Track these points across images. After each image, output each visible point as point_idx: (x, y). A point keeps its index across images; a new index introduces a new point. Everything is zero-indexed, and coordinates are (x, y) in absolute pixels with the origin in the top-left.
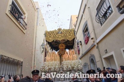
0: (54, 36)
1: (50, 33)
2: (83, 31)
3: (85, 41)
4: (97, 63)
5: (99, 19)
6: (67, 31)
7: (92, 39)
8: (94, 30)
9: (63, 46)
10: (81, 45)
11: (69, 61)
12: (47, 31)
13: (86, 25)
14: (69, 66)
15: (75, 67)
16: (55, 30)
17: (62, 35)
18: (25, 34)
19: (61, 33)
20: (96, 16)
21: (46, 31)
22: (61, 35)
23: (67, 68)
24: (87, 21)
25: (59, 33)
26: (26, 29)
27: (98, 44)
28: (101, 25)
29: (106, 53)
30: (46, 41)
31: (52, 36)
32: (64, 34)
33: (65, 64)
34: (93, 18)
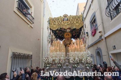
0: (59, 23)
1: (55, 20)
2: (91, 22)
3: (93, 33)
4: (103, 57)
5: (110, 13)
6: (74, 18)
7: (100, 32)
8: (103, 23)
9: (68, 35)
10: (88, 36)
11: (76, 52)
12: (52, 18)
13: (94, 16)
14: (76, 59)
15: (84, 59)
16: (61, 16)
17: (68, 22)
18: (32, 28)
19: (68, 20)
20: (106, 8)
21: (50, 18)
22: (66, 22)
23: (74, 60)
24: (95, 13)
25: (65, 20)
26: (33, 23)
27: (105, 38)
28: (112, 19)
29: (114, 49)
30: (51, 29)
31: (57, 24)
32: (71, 21)
33: (71, 55)
34: (102, 9)
